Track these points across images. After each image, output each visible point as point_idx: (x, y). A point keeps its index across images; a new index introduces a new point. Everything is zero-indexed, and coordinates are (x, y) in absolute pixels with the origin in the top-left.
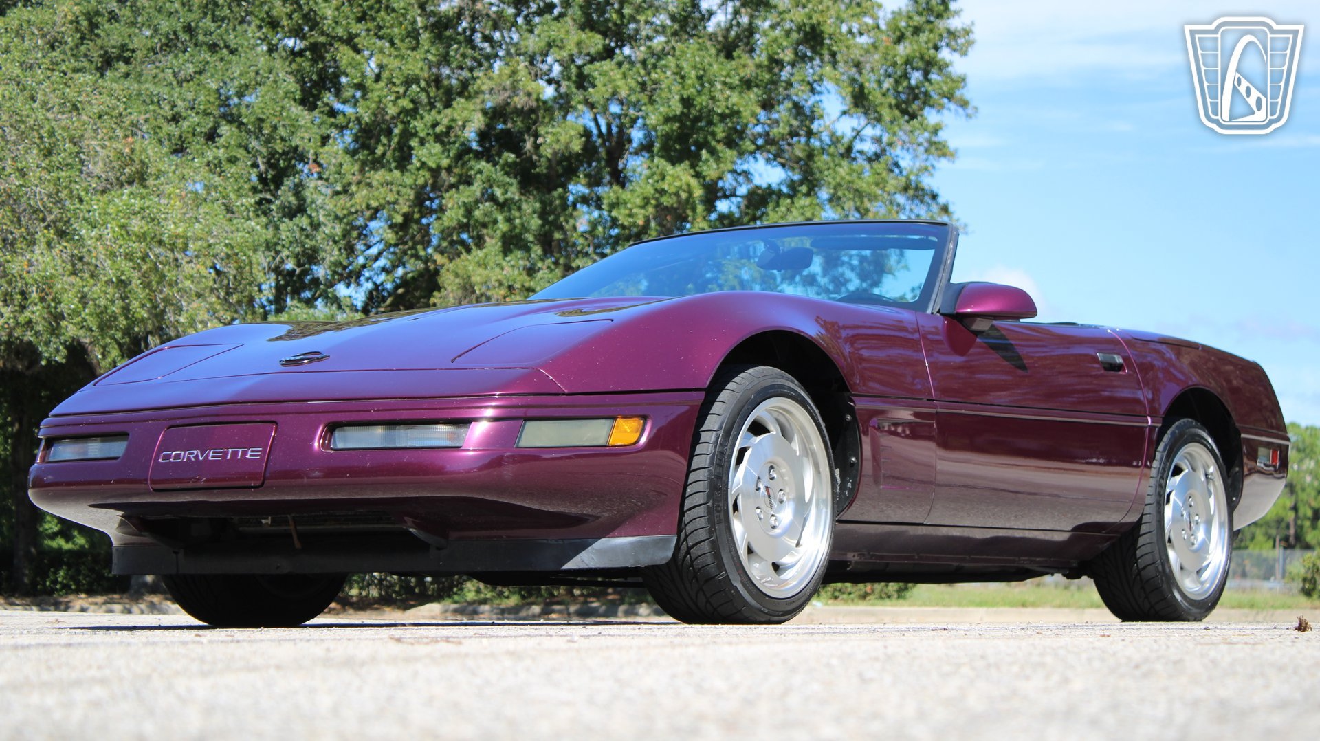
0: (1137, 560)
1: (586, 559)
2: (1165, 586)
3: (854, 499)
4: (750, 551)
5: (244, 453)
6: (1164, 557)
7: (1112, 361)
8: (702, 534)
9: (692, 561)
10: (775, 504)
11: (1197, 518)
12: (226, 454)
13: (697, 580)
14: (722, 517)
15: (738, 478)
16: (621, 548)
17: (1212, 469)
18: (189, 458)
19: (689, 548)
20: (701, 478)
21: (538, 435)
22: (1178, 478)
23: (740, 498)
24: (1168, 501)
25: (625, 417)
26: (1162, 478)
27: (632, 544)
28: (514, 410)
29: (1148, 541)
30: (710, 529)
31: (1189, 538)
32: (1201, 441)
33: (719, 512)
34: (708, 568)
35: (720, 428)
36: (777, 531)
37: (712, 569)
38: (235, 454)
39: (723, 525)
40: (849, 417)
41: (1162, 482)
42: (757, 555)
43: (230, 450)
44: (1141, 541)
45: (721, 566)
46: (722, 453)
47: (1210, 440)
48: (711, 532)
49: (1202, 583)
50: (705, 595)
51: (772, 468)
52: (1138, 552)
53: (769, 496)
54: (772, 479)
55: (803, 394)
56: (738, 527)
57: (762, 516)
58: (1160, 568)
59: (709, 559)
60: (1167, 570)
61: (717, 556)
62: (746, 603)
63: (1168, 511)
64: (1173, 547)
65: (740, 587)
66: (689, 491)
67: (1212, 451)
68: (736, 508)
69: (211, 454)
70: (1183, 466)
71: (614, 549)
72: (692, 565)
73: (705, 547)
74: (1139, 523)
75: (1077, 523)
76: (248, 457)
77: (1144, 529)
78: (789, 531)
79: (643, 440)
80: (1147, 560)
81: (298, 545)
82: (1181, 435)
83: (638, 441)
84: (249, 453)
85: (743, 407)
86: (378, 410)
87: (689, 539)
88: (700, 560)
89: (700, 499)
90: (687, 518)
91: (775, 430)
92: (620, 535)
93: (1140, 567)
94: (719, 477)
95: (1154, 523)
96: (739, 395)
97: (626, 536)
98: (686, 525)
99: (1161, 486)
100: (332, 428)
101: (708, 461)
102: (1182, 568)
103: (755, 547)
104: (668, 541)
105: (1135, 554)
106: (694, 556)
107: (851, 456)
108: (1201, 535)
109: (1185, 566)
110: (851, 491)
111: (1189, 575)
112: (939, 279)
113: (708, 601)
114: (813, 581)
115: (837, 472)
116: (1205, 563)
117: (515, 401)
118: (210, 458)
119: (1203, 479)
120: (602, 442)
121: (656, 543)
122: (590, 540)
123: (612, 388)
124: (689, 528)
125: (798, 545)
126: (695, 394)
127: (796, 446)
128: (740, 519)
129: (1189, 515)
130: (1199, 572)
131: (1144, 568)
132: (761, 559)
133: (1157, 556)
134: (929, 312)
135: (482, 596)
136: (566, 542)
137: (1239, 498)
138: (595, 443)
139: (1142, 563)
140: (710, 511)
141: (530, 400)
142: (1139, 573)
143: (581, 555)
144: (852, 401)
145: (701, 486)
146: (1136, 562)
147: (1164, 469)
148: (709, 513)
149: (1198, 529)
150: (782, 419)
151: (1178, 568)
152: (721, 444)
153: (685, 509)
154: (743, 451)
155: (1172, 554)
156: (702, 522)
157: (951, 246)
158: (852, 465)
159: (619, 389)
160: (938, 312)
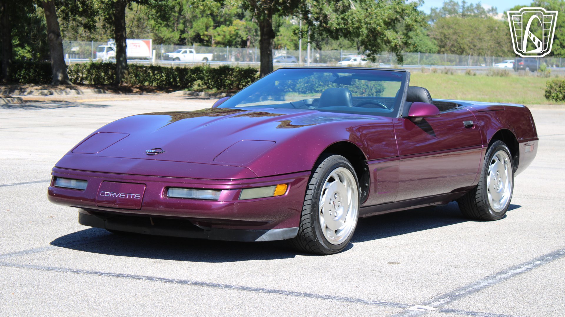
0: (476, 199)
1: (264, 238)
2: (486, 209)
3: (367, 200)
4: (327, 227)
5: (134, 196)
6: (486, 198)
7: (469, 124)
8: (309, 225)
9: (304, 234)
10: (337, 208)
11: (500, 179)
12: (126, 196)
13: (306, 241)
14: (316, 218)
15: (323, 201)
16: (278, 233)
17: (507, 159)
18: (112, 196)
19: (303, 230)
20: (309, 204)
21: (247, 194)
22: (493, 165)
23: (323, 208)
24: (489, 175)
25: (280, 184)
26: (487, 167)
27: (282, 231)
28: (238, 186)
29: (480, 192)
30: (312, 223)
31: (496, 188)
32: (503, 149)
33: (315, 216)
34: (311, 237)
35: (317, 183)
36: (337, 218)
37: (312, 238)
38: (130, 196)
39: (317, 221)
40: (366, 169)
41: (487, 169)
42: (329, 229)
43: (128, 194)
44: (478, 192)
45: (315, 236)
46: (317, 193)
47: (506, 148)
48: (312, 224)
49: (501, 205)
50: (309, 246)
51: (336, 194)
52: (476, 196)
53: (334, 205)
54: (335, 198)
55: (348, 164)
56: (322, 220)
57: (331, 213)
58: (485, 203)
59: (311, 234)
60: (487, 203)
61: (314, 233)
62: (324, 249)
63: (489, 178)
64: (490, 193)
65: (322, 243)
66: (304, 208)
67: (507, 153)
68: (322, 212)
69: (121, 195)
70: (496, 160)
71: (275, 234)
72: (304, 236)
73: (310, 230)
74: (477, 186)
75: (453, 189)
76: (135, 198)
77: (479, 187)
78: (341, 217)
79: (287, 193)
80: (480, 199)
81: (152, 224)
82: (495, 148)
83: (285, 193)
84: (135, 196)
85: (325, 174)
86: (186, 183)
87: (303, 226)
88: (308, 234)
89: (308, 211)
90: (303, 218)
91: (337, 179)
92: (277, 228)
93: (477, 202)
94: (316, 203)
95: (483, 185)
96: (324, 169)
97: (280, 228)
98: (302, 221)
99: (486, 170)
100: (167, 188)
101: (311, 197)
102: (493, 200)
103: (328, 226)
104: (296, 229)
105: (475, 197)
106: (305, 233)
107: (366, 183)
108: (501, 186)
109: (494, 199)
110: (365, 196)
111: (496, 202)
112: (402, 100)
113: (310, 248)
114: (350, 235)
115: (360, 189)
116: (502, 196)
117: (238, 182)
118: (120, 197)
119: (503, 163)
120: (271, 195)
121: (291, 230)
122: (266, 230)
123: (276, 173)
124: (304, 222)
125: (345, 221)
126: (307, 173)
127: (345, 183)
128: (323, 216)
129: (497, 179)
130: (500, 201)
131: (478, 202)
132: (330, 230)
133: (484, 198)
134: (398, 117)
135: (201, 88)
136: (257, 231)
137: (517, 168)
138: (269, 196)
139: (477, 200)
140: (312, 216)
141: (244, 181)
142: (476, 204)
143: (262, 236)
144: (367, 163)
145: (309, 207)
146: (475, 200)
147: (488, 164)
148: (311, 217)
149: (500, 184)
150: (340, 174)
151: (492, 200)
152: (317, 190)
153: (302, 215)
154: (325, 190)
155: (489, 195)
156: (309, 220)
157: (407, 83)
158: (366, 187)
159: (278, 174)
160: (401, 116)
